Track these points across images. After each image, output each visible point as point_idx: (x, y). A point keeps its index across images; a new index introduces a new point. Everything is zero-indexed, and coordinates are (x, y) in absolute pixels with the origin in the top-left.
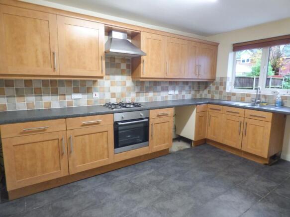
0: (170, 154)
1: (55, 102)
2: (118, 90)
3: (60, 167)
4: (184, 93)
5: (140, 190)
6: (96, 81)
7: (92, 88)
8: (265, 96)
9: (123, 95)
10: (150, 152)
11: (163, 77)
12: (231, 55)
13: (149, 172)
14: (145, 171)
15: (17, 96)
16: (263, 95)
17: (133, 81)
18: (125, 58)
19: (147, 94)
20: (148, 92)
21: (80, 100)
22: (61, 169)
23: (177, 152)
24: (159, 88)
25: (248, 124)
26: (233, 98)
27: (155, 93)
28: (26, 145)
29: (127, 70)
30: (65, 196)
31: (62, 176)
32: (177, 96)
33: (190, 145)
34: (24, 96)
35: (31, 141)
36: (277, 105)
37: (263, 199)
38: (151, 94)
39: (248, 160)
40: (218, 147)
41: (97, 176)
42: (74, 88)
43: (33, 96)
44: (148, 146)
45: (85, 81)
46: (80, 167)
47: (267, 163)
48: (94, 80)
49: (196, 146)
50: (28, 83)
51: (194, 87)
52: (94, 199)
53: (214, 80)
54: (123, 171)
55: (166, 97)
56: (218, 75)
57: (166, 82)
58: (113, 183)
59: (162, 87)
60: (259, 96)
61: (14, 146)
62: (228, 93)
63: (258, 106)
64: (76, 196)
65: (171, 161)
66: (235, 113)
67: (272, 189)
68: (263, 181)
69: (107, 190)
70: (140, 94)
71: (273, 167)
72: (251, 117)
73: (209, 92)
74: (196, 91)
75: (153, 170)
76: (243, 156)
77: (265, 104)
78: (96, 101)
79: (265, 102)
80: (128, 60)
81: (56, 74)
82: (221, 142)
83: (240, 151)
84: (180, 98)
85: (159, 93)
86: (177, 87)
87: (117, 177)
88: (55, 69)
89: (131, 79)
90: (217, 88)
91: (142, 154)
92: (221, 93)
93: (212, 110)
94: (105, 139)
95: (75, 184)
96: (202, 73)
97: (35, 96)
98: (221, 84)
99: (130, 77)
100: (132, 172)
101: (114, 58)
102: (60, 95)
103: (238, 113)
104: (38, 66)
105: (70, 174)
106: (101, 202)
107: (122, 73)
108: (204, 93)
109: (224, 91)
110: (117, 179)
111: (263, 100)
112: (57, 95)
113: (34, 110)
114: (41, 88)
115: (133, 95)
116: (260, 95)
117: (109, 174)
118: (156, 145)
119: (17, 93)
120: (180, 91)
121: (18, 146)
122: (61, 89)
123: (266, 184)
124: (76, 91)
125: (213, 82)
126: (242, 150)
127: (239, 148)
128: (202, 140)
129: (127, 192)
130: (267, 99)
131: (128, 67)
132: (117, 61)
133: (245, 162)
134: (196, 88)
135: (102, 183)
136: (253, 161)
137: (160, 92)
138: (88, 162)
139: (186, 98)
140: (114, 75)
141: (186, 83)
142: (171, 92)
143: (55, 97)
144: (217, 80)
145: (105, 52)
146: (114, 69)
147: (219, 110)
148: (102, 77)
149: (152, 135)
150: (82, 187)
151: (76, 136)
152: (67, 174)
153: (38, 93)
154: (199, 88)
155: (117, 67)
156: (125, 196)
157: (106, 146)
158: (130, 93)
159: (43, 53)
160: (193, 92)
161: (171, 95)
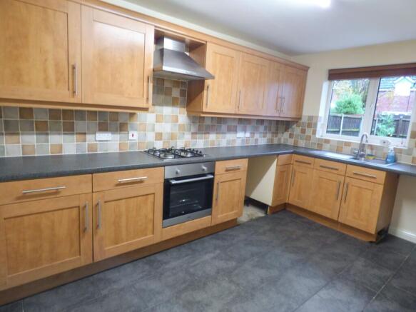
0: (238, 225)
1: (68, 145)
2: (166, 128)
3: (80, 252)
4: (257, 136)
5: (205, 284)
6: (134, 114)
7: (127, 124)
8: (372, 147)
9: (173, 137)
10: (213, 224)
11: (233, 112)
12: (326, 85)
13: (212, 255)
14: (206, 253)
15: (6, 134)
16: (369, 145)
17: (189, 116)
18: (178, 80)
19: (207, 135)
20: (209, 133)
21: (107, 142)
22: (82, 253)
23: (248, 222)
24: (224, 127)
25: (350, 186)
26: (327, 146)
27: (218, 135)
28: (25, 218)
29: (181, 99)
30: (88, 298)
31: (83, 264)
32: (248, 140)
33: (264, 212)
34: (18, 134)
35: (35, 210)
36: (388, 160)
37: (379, 295)
38: (212, 137)
39: (348, 236)
40: (302, 214)
41: (135, 262)
42: (99, 123)
43: (33, 134)
44: (211, 214)
45: (117, 113)
46: (111, 250)
47: (374, 240)
48: (131, 112)
49: (273, 213)
50: (26, 113)
51: (270, 127)
52: (136, 301)
53: (300, 119)
54: (174, 252)
55: (234, 141)
56: (306, 113)
57: (234, 119)
58: (162, 274)
59: (228, 127)
60: (362, 146)
61: (5, 219)
62: (319, 139)
63: (362, 161)
64: (105, 296)
65: (242, 236)
66: (332, 169)
67: (387, 280)
68: (373, 268)
69: (154, 285)
70: (198, 136)
71: (381, 245)
72: (355, 176)
73: (291, 136)
74: (273, 133)
75: (218, 252)
76: (339, 229)
77: (372, 158)
78: (132, 145)
79: (372, 155)
80: (183, 83)
81: (76, 102)
82: (309, 209)
83: (336, 222)
84: (252, 143)
85: (224, 135)
86: (249, 127)
87: (166, 263)
88: (74, 92)
89: (186, 112)
90: (303, 131)
91: (200, 227)
92: (308, 138)
93: (298, 163)
94: (149, 206)
95: (101, 275)
96: (285, 109)
97: (37, 134)
98: (309, 125)
99: (184, 110)
100: (187, 255)
101: (163, 80)
102: (77, 134)
103: (337, 169)
104: (47, 87)
105: (95, 261)
106: (147, 307)
107: (174, 103)
108: (284, 138)
109: (312, 136)
110: (167, 266)
111: (368, 151)
112: (73, 134)
113: (34, 157)
114: (46, 122)
115: (188, 136)
116: (364, 145)
117: (152, 258)
118: (222, 213)
119: (6, 129)
120: (253, 134)
121: (12, 220)
122: (79, 125)
123: (376, 271)
124: (103, 128)
125: (297, 122)
126: (340, 220)
127: (335, 218)
128: (281, 205)
129: (186, 289)
130: (374, 151)
131: (182, 93)
132: (167, 85)
133: (343, 239)
134: (273, 129)
135: (145, 273)
136: (353, 237)
137: (225, 133)
138: (123, 242)
139: (259, 144)
140: (162, 105)
141: (261, 122)
142: (241, 135)
143: (68, 137)
144: (304, 120)
145: (154, 70)
146: (162, 97)
147: (310, 164)
148: (146, 109)
149: (216, 199)
150: (114, 282)
151: (106, 202)
152: (89, 262)
153: (42, 129)
154: (277, 130)
155: (166, 94)
156: (183, 296)
157: (150, 216)
158: (184, 134)
159: (57, 65)
160: (269, 136)
161: (240, 138)
